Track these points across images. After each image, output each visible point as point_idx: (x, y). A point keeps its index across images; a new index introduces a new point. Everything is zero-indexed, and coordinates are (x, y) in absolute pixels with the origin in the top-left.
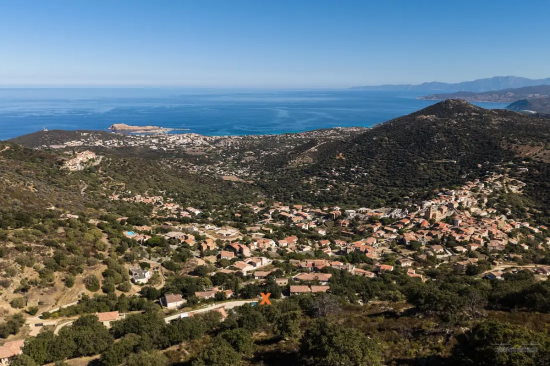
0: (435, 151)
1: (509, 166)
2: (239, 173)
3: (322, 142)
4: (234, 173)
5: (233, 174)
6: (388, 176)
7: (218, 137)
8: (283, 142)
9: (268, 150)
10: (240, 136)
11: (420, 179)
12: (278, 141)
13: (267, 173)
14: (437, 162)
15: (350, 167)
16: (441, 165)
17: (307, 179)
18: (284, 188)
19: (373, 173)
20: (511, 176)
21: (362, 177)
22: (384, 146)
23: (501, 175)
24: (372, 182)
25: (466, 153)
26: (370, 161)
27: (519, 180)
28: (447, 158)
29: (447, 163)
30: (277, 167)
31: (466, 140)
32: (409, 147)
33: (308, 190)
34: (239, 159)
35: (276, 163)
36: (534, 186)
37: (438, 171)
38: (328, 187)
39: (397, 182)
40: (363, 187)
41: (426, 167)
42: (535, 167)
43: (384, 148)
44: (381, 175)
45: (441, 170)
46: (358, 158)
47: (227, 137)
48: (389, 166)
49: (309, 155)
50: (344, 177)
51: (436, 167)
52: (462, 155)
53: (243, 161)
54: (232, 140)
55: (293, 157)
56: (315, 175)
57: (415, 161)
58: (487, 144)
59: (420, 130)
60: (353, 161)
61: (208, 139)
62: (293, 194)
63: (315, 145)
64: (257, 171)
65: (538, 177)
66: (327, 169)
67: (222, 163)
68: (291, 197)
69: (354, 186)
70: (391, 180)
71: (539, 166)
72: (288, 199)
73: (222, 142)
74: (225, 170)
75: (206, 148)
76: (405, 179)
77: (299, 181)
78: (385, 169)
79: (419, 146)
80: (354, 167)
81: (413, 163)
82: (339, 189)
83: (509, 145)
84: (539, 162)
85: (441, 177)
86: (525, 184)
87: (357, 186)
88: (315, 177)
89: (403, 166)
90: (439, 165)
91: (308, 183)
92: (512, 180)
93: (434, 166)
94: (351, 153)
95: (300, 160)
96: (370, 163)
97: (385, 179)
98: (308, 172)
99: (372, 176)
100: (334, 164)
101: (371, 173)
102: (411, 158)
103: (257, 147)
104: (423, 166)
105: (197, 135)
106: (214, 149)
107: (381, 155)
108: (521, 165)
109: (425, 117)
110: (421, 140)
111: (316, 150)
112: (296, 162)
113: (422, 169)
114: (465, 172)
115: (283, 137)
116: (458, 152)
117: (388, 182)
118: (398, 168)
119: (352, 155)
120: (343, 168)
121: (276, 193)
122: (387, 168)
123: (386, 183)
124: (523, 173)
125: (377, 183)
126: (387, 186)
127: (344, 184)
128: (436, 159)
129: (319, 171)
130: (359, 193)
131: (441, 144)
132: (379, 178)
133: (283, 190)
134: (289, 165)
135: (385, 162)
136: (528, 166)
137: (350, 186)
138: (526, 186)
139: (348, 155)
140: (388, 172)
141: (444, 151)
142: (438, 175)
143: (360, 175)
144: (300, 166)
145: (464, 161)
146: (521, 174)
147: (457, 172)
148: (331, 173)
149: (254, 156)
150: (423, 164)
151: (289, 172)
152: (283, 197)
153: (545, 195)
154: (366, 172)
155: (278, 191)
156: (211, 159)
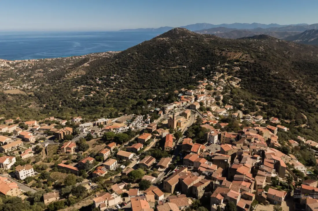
0: (171, 60)
1: (226, 67)
2: (23, 86)
3: (93, 59)
4: (19, 87)
5: (17, 88)
6: (138, 81)
7: (20, 61)
8: (68, 61)
9: (55, 68)
10: (38, 59)
11: (162, 82)
12: (65, 61)
13: (47, 85)
14: (173, 68)
15: (110, 76)
16: (176, 70)
17: (76, 88)
18: (56, 97)
19: (127, 79)
20: (229, 74)
21: (119, 83)
22: (134, 58)
23: (222, 74)
24: (126, 87)
25: (192, 60)
26: (125, 70)
27: (235, 76)
28: (179, 65)
29: (180, 68)
30: (56, 80)
31: (191, 50)
32: (152, 58)
33: (74, 98)
34: (29, 76)
35: (56, 77)
36: (247, 81)
37: (174, 75)
38: (92, 94)
39: (145, 85)
40: (120, 91)
41: (165, 72)
42: (244, 66)
43: (135, 60)
44: (133, 81)
45: (176, 74)
46: (116, 69)
47: (27, 60)
48: (139, 74)
49: (82, 69)
50: (105, 84)
51: (172, 72)
52: (190, 61)
53: (33, 77)
54: (29, 63)
55: (69, 71)
56: (82, 84)
57: (157, 68)
58: (206, 53)
59: (159, 45)
60: (112, 71)
61: (11, 62)
62: (61, 102)
63: (87, 61)
64: (39, 84)
65: (249, 73)
66: (92, 79)
67: (13, 79)
68: (59, 104)
69: (112, 91)
70: (141, 84)
71: (247, 65)
72: (56, 107)
73: (21, 64)
74: (11, 85)
75: (4, 69)
76: (151, 82)
77: (69, 89)
78: (136, 76)
79: (159, 57)
80: (113, 76)
81: (156, 70)
82: (100, 94)
83: (220, 53)
84: (246, 63)
85: (176, 79)
86: (240, 80)
87: (115, 91)
88: (83, 86)
89: (148, 73)
90: (174, 70)
91: (77, 91)
92: (230, 77)
93: (171, 71)
94: (111, 65)
95: (75, 73)
96: (125, 72)
97: (136, 84)
98: (77, 82)
99: (126, 82)
100: (98, 74)
101: (126, 80)
102: (154, 66)
103: (47, 66)
104: (163, 72)
105: (2, 60)
106: (13, 69)
107: (132, 66)
108: (234, 65)
109: (162, 39)
110: (160, 52)
111: (88, 65)
112: (72, 74)
113: (162, 74)
114: (193, 74)
115: (69, 58)
116: (187, 59)
117: (138, 86)
118: (146, 74)
119: (112, 67)
120: (105, 77)
121: (47, 102)
122: (137, 75)
123: (137, 86)
124: (237, 71)
125: (130, 87)
126: (138, 89)
127: (105, 90)
128: (172, 66)
129: (86, 80)
130: (116, 96)
131: (175, 55)
132: (131, 84)
133: (54, 99)
134: (66, 78)
135: (136, 70)
136: (239, 66)
137: (110, 91)
138: (241, 81)
139: (108, 67)
140: (138, 78)
141: (177, 60)
142: (175, 78)
143: (117, 82)
144: (75, 77)
145: (192, 66)
146: (235, 72)
147: (188, 74)
148: (96, 81)
149: (43, 73)
150: (163, 70)
151: (65, 83)
152: (52, 105)
153: (257, 87)
154: (122, 79)
155: (50, 100)
156: (3, 77)
